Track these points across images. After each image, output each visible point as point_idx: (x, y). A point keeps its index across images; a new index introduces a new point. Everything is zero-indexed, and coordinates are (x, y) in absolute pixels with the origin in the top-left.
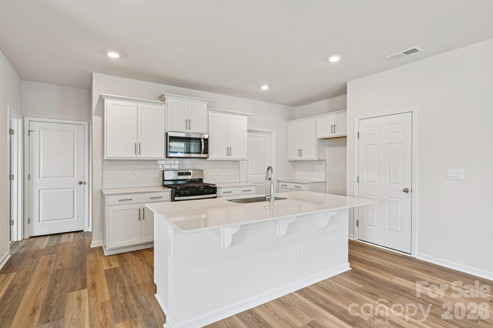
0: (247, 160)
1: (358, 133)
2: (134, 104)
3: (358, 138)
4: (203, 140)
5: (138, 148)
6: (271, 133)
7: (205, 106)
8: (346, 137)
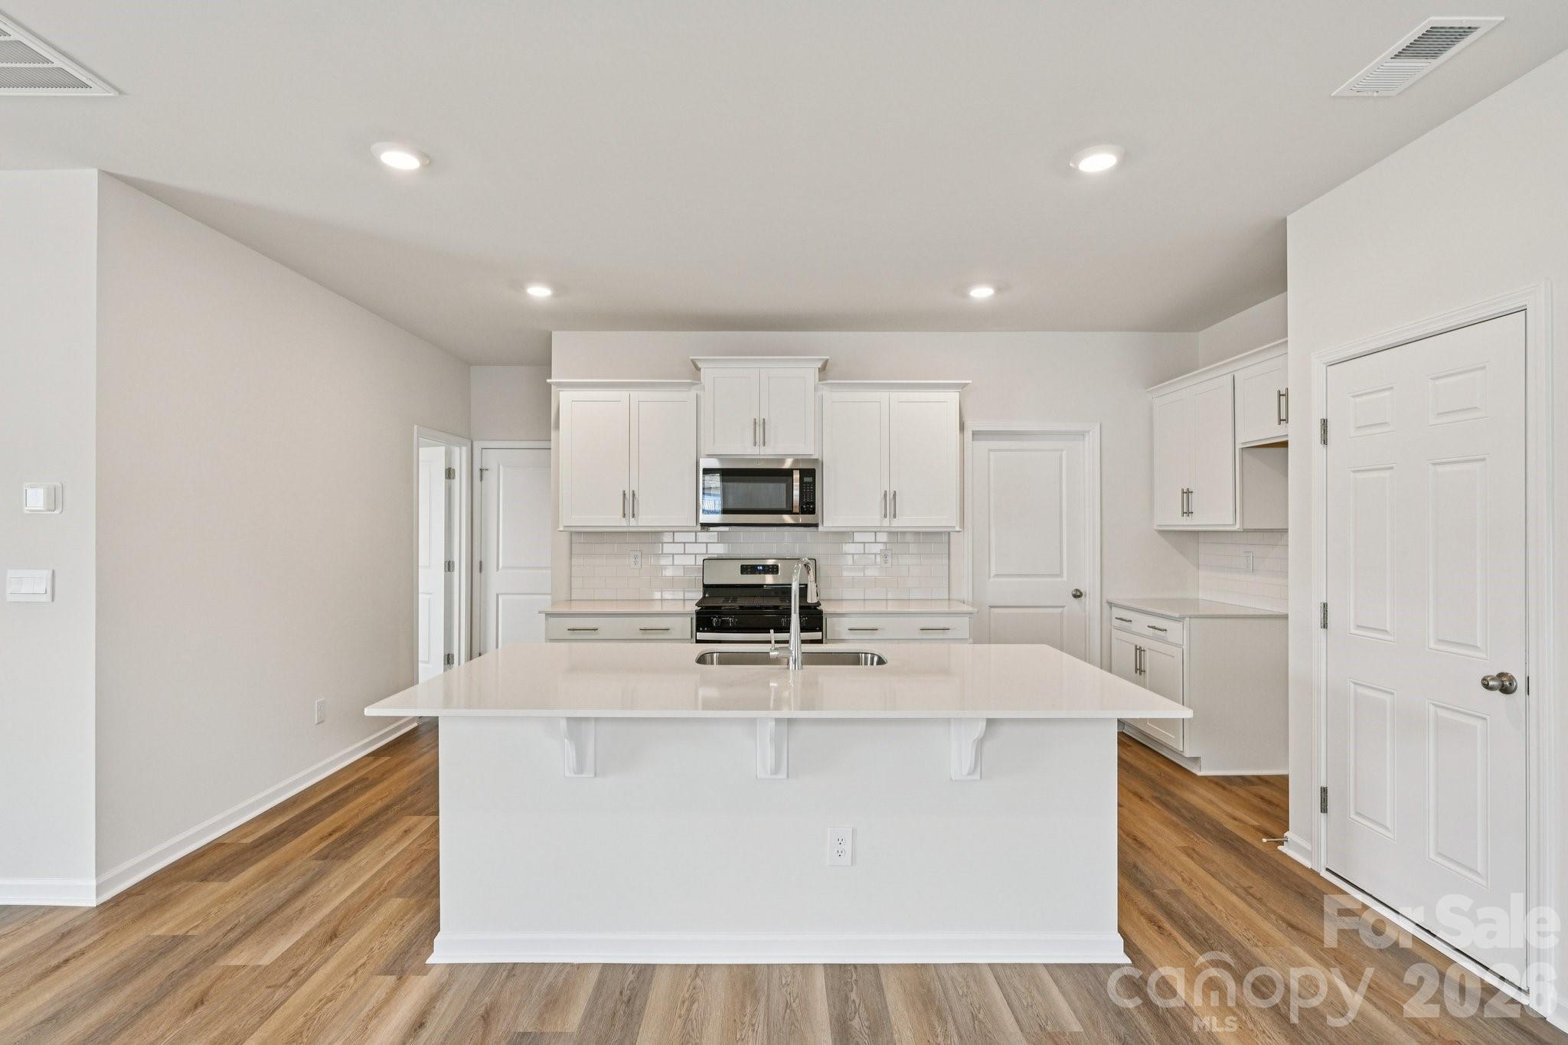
0: (958, 529)
1: (1325, 422)
2: (622, 394)
3: (1325, 442)
4: (798, 476)
5: (630, 503)
6: (1082, 434)
7: (811, 372)
8: (1285, 444)
